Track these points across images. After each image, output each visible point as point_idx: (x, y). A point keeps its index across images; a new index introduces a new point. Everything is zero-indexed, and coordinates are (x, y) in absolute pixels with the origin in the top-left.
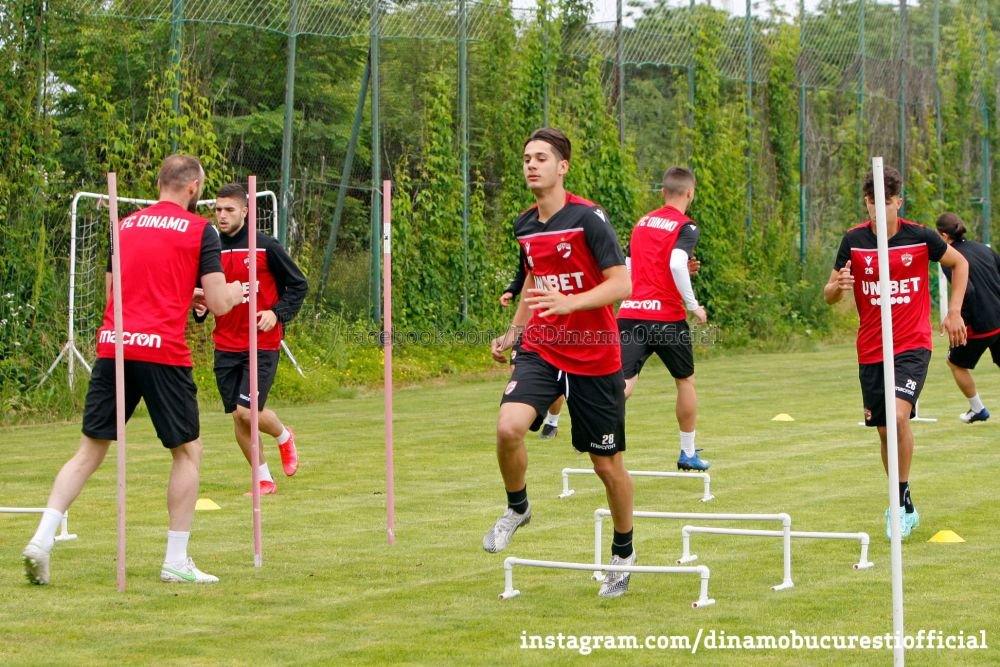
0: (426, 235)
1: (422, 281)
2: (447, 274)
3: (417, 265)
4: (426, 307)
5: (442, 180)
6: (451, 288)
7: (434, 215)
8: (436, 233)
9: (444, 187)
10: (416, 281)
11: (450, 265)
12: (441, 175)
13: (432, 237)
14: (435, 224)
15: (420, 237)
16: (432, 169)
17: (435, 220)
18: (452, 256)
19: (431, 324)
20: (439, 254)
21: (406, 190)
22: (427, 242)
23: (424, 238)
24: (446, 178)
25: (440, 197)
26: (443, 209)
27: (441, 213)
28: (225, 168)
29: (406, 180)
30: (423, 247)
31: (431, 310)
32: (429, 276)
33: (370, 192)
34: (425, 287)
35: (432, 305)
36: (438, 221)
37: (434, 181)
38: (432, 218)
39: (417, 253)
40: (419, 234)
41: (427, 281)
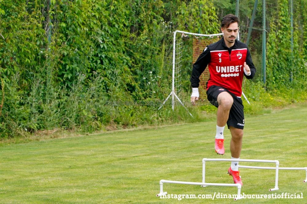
0: (280, 48)
1: (278, 66)
2: (286, 63)
3: (277, 60)
4: (280, 77)
5: (285, 26)
6: (287, 69)
7: (282, 40)
8: (283, 47)
9: (286, 29)
10: (276, 66)
11: (287, 60)
12: (285, 24)
13: (282, 49)
14: (283, 44)
15: (278, 49)
16: (282, 22)
17: (283, 42)
18: (288, 56)
19: (283, 83)
20: (284, 56)
21: (274, 30)
22: (280, 51)
23: (279, 49)
24: (287, 26)
25: (285, 33)
26: (286, 38)
27: (285, 39)
28: (217, 21)
29: (274, 26)
30: (278, 52)
31: (282, 78)
32: (280, 64)
33: (262, 31)
34: (280, 69)
35: (282, 76)
36: (284, 42)
37: (283, 27)
38: (282, 41)
39: (277, 55)
40: (277, 48)
41: (280, 66)
